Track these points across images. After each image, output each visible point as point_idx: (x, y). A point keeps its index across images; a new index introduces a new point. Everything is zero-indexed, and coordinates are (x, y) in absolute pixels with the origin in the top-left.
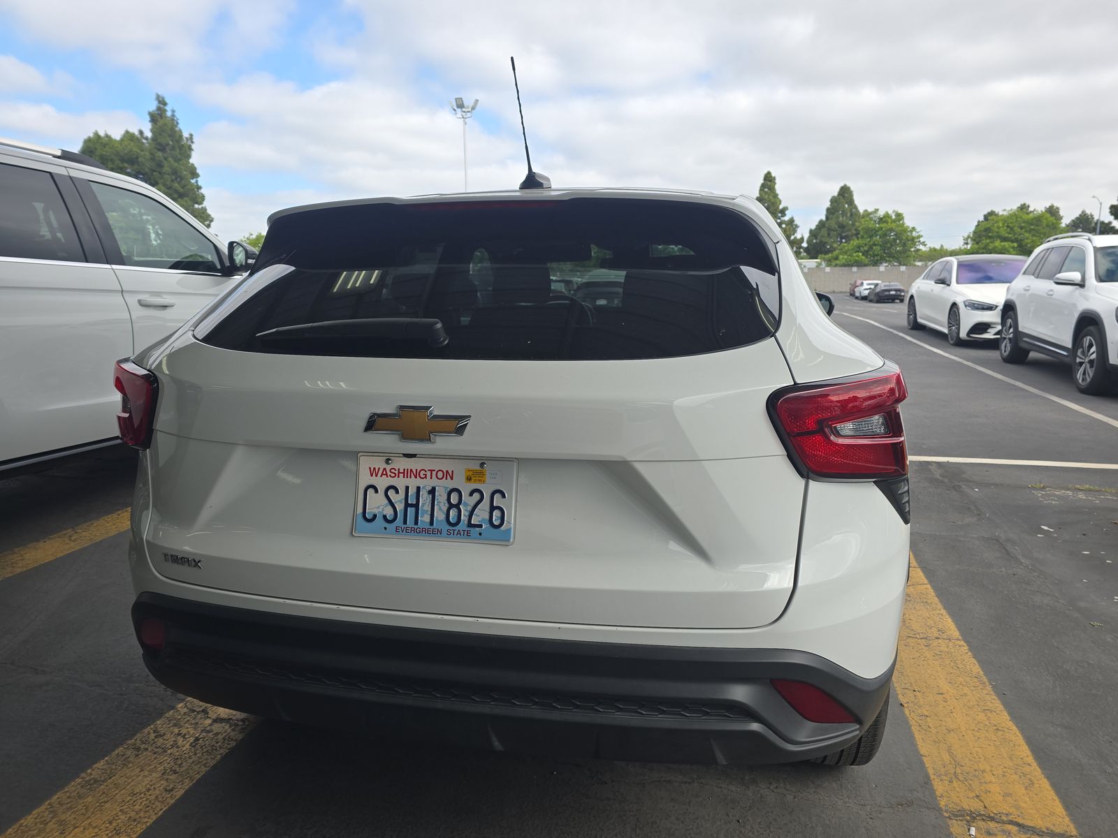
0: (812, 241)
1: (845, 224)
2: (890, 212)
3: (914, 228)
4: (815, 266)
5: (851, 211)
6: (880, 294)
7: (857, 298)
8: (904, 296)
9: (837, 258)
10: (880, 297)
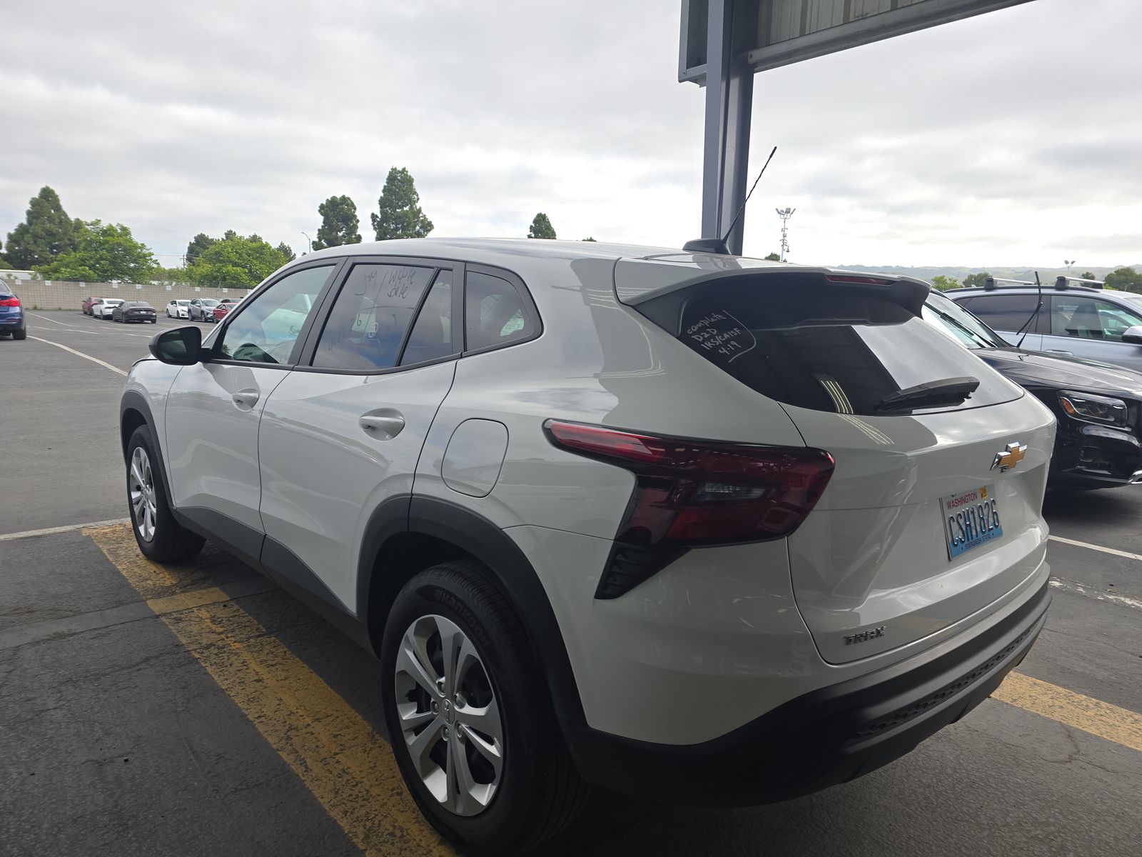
0: (13, 247)
1: (54, 231)
2: (114, 225)
3: (143, 245)
4: (30, 279)
5: (59, 217)
6: (129, 314)
7: (96, 317)
8: (156, 316)
9: (56, 271)
10: (129, 316)
